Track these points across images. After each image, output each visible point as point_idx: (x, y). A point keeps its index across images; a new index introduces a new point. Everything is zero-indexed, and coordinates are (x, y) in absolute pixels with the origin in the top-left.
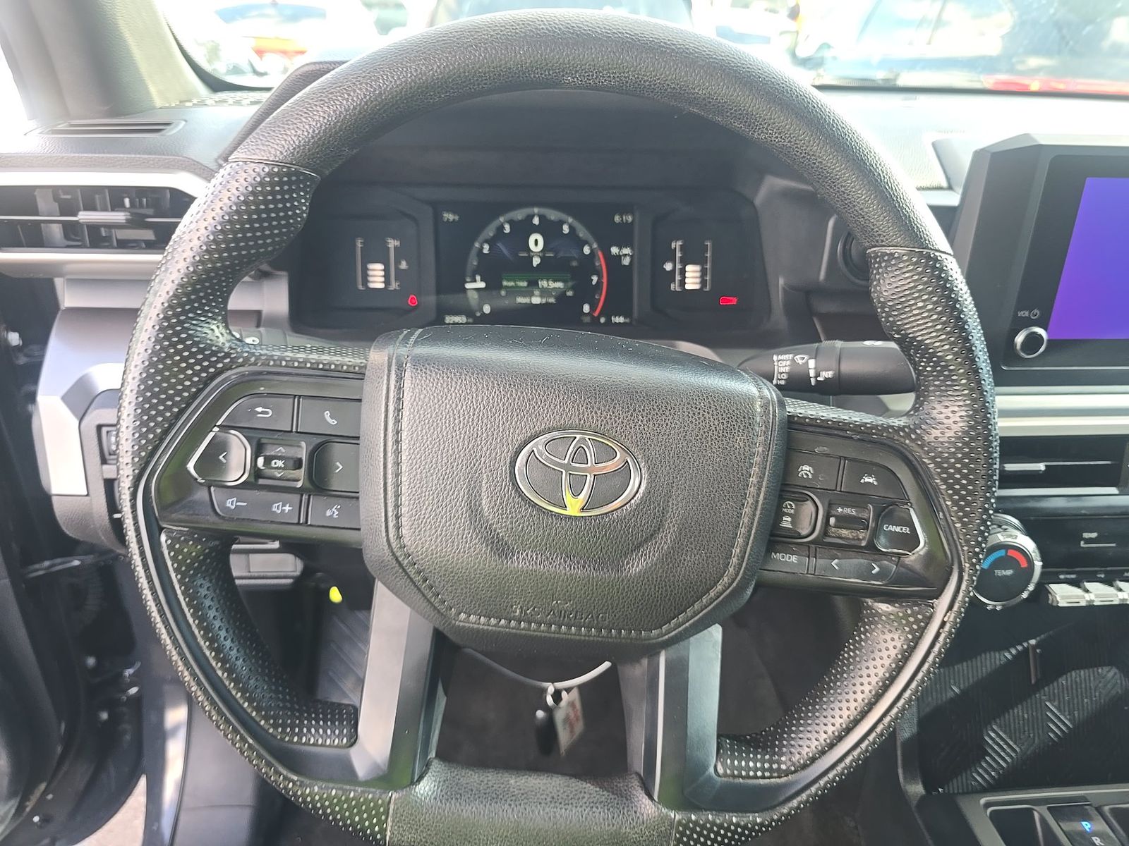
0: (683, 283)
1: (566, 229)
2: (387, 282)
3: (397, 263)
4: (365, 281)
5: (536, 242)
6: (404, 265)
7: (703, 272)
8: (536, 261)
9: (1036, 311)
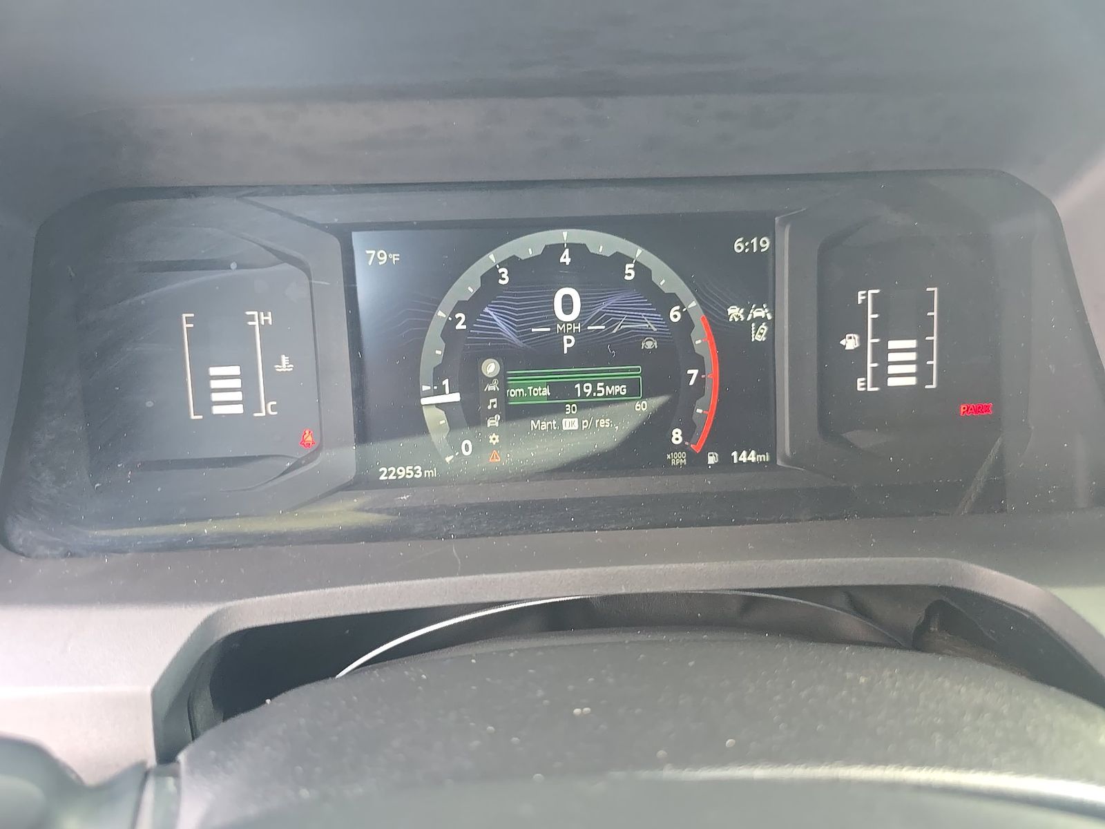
0: (881, 375)
1: (630, 273)
2: (250, 401)
3: (271, 360)
4: (204, 403)
5: (567, 301)
6: (285, 365)
7: (923, 351)
8: (568, 342)
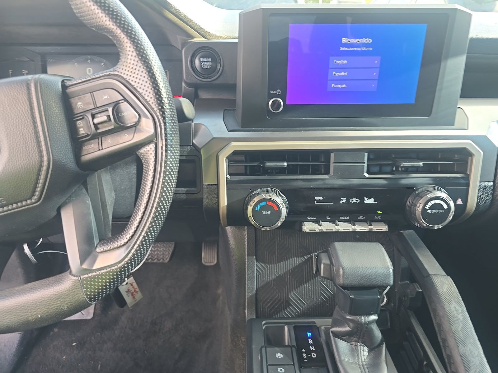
9: (279, 91)
